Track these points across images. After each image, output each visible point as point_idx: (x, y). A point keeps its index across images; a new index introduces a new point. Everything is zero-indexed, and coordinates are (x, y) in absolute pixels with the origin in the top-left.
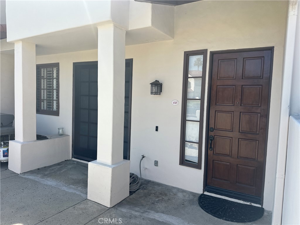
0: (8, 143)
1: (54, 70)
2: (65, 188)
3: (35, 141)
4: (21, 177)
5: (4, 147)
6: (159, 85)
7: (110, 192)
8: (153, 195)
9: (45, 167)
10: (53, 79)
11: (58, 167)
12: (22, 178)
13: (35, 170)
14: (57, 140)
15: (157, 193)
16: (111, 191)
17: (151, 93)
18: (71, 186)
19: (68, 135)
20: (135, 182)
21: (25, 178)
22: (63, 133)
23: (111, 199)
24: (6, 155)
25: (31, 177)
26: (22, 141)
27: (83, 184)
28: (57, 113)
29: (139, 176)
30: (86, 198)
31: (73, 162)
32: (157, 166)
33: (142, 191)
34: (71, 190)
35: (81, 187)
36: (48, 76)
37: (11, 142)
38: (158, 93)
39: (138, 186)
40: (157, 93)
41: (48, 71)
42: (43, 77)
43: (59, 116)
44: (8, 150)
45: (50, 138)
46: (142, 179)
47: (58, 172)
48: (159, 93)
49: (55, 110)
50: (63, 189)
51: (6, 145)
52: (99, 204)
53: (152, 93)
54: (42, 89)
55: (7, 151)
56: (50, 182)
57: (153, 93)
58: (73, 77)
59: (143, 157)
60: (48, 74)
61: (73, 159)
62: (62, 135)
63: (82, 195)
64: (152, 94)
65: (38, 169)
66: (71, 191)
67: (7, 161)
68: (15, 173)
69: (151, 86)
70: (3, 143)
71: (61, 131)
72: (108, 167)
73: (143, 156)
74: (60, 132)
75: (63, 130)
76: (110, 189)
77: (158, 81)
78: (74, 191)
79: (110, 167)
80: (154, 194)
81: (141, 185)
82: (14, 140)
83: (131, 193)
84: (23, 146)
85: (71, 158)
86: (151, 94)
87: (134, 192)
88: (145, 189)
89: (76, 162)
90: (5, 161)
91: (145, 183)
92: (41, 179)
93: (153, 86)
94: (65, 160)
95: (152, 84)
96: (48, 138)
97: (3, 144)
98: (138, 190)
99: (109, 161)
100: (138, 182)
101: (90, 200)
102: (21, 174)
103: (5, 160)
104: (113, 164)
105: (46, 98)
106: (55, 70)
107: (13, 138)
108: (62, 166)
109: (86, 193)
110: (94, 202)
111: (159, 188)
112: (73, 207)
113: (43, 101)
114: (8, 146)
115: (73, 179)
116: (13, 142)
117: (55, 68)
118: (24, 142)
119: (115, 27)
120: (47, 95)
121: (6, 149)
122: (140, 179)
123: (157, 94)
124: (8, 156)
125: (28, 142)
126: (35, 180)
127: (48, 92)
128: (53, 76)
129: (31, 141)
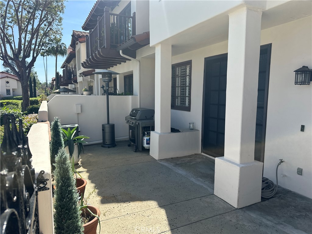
0: (150, 133)
1: (187, 68)
2: (193, 179)
3: (169, 133)
5: (147, 136)
6: (308, 72)
7: (237, 192)
8: (293, 207)
9: (177, 157)
11: (189, 159)
12: (159, 163)
13: (169, 159)
14: (187, 134)
15: (299, 207)
16: (239, 192)
17: (295, 82)
18: (199, 178)
19: (198, 130)
20: (270, 189)
21: (162, 165)
22: (194, 128)
23: (238, 200)
24: (149, 143)
25: (166, 164)
26: (159, 132)
27: (211, 179)
28: (188, 109)
29: (275, 183)
30: (213, 193)
31: (202, 156)
32: (301, 175)
33: (277, 200)
35: (208, 182)
36: (182, 74)
37: (152, 132)
38: (305, 82)
39: (272, 194)
40: (304, 82)
41: (183, 70)
42: (178, 75)
43: (190, 111)
44: (150, 139)
45: (182, 132)
46: (279, 187)
47: (188, 164)
48: (308, 82)
49: (187, 106)
50: (191, 180)
51: (149, 135)
52: (225, 201)
53: (296, 83)
54: (177, 87)
56: (181, 172)
57: (298, 83)
58: (204, 72)
59: (282, 161)
60: (182, 72)
61: (203, 154)
62: (192, 129)
63: (209, 189)
64: (297, 84)
65: (172, 158)
66: (198, 183)
68: (154, 159)
69: (296, 74)
70: (146, 133)
71: (191, 125)
73: (281, 160)
74: (191, 126)
75: (193, 125)
76: (237, 188)
77: (307, 67)
78: (202, 184)
79: (237, 166)
80: (294, 207)
81: (277, 193)
82: (154, 131)
83: (263, 199)
84: (160, 136)
85: (200, 153)
86: (295, 84)
87: (268, 199)
88: (282, 199)
89: (205, 157)
90: (147, 148)
91: (282, 192)
92: (174, 167)
93: (298, 74)
94: (195, 154)
95: (297, 72)
96: (180, 132)
98: (272, 197)
99: (237, 159)
100: (274, 189)
101: (217, 196)
102: (158, 160)
103: (148, 147)
104: (241, 164)
105: (179, 95)
107: (153, 130)
108: (191, 158)
109: (213, 189)
110: (220, 198)
111: (302, 202)
112: (200, 198)
113: (177, 98)
115: (201, 173)
117: (188, 66)
118: (161, 133)
120: (181, 92)
121: (148, 138)
122: (276, 186)
123: (304, 84)
125: (164, 133)
126: (169, 167)
127: (182, 89)
128: (186, 74)
129: (167, 133)
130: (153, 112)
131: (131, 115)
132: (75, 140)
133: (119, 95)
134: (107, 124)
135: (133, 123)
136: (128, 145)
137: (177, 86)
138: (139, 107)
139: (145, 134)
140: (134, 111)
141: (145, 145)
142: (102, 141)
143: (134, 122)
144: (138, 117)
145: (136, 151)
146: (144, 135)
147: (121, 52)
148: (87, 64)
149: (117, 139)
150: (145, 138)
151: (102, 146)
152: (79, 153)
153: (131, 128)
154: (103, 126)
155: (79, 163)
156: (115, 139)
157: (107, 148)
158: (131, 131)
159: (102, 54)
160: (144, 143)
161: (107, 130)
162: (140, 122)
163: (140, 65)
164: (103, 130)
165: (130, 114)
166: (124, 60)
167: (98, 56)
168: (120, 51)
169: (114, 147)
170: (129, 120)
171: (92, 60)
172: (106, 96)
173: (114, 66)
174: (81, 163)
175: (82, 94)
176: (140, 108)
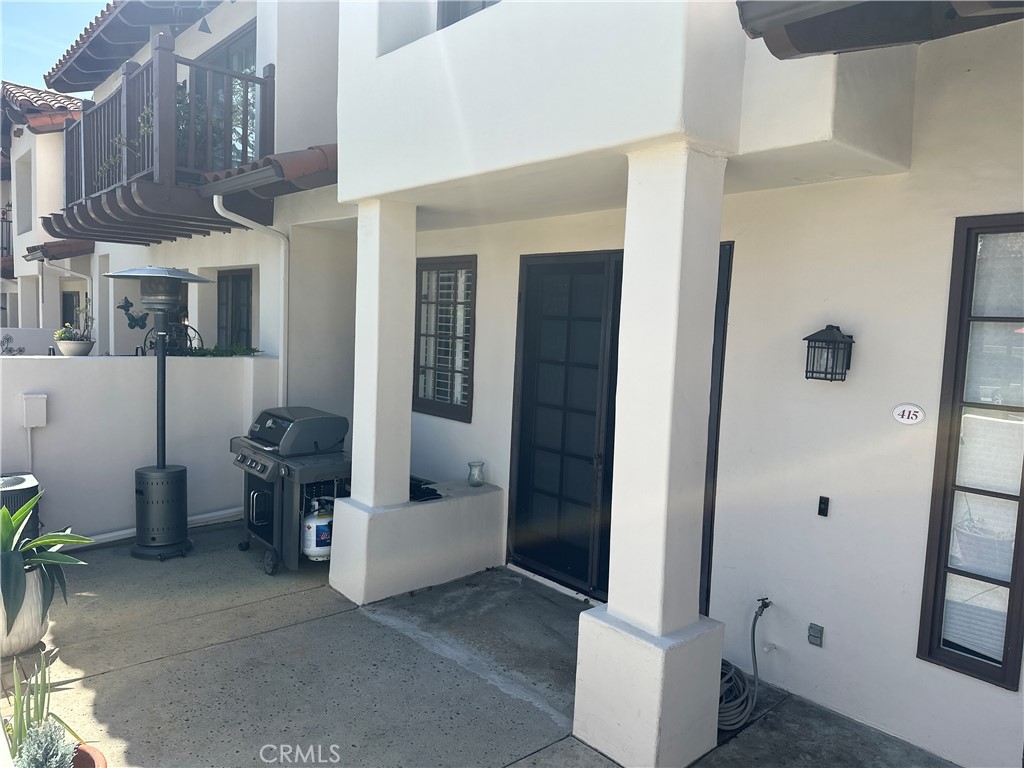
0: (332, 503)
1: (459, 275)
2: (496, 678)
3: (405, 505)
4: (364, 616)
5: (320, 516)
6: (842, 346)
7: (655, 731)
8: (809, 757)
9: (430, 588)
10: (456, 304)
11: (469, 591)
12: (369, 621)
14: (465, 501)
15: (824, 753)
16: (660, 730)
17: (807, 372)
18: (514, 673)
19: (497, 489)
20: (736, 698)
21: (379, 626)
22: (483, 478)
23: (658, 757)
24: (325, 540)
25: (392, 621)
26: (370, 504)
27: (552, 672)
28: (464, 413)
29: (749, 671)
30: (569, 732)
31: (512, 576)
32: (820, 645)
33: (761, 734)
34: (516, 688)
35: (546, 684)
36: (442, 295)
37: (339, 504)
38: (836, 374)
39: (744, 714)
40: (832, 374)
41: (443, 279)
42: (426, 297)
43: (470, 422)
44: (330, 525)
45: (447, 496)
46: (761, 683)
47: (471, 613)
48: (842, 374)
49: (459, 403)
50: (490, 682)
51: (327, 509)
52: (613, 761)
53: (811, 374)
54: (423, 335)
55: (327, 529)
56: (450, 648)
57: (815, 375)
58: (519, 301)
59: (765, 604)
60: (442, 288)
61: (511, 566)
62: (478, 485)
63: (556, 716)
64: (812, 378)
65: (412, 593)
66: (516, 693)
67: (325, 559)
68: (348, 601)
69: (809, 347)
70: (316, 504)
71: (476, 472)
72: (652, 646)
73: (763, 600)
74: (474, 476)
75: (481, 471)
76: (655, 720)
77: (838, 328)
78: (527, 697)
79: (656, 644)
80: (810, 754)
81: (756, 709)
82: (349, 495)
83: (725, 736)
84: (374, 522)
85: (504, 564)
86: (807, 378)
87: (734, 734)
88: (773, 728)
89: (519, 580)
90: (320, 559)
91: (769, 700)
92: (424, 633)
93: (815, 347)
94: (488, 569)
95: (813, 340)
96: (439, 497)
97: (317, 507)
98: (746, 725)
99: (652, 621)
100: (747, 697)
101: (583, 742)
102: (364, 605)
103: (320, 556)
104: (666, 633)
105: (431, 363)
106: (463, 277)
107: (345, 493)
108: (478, 589)
109: (569, 711)
110: (596, 750)
111: (827, 732)
112: (531, 759)
113: (424, 373)
114: (331, 513)
115: (519, 647)
116: (345, 504)
117: (464, 271)
118: (376, 506)
119: (693, 151)
120: (438, 352)
121: (324, 522)
122: (752, 682)
123: (831, 379)
124: (330, 544)
125: (386, 507)
126: (406, 633)
127: (440, 344)
128: (456, 296)
129: (397, 506)
131: (254, 436)
132: (28, 554)
133: (201, 352)
134: (158, 467)
135: (264, 468)
136: (240, 545)
138: (280, 405)
139: (312, 506)
140: (269, 423)
141: (313, 550)
142: (135, 530)
143: (270, 465)
144: (285, 444)
145: (278, 568)
146: (308, 511)
147: (217, 201)
148: (70, 226)
149: (194, 519)
150: (313, 524)
151: (135, 555)
152: (47, 602)
153: (252, 482)
154: (141, 478)
155: (46, 639)
156: (189, 519)
157: (157, 563)
158: (254, 495)
159: (138, 201)
160: (307, 543)
161: (157, 491)
162: (296, 467)
163: (289, 251)
164: (140, 492)
165: (252, 432)
166: (226, 226)
167: (122, 206)
168: (215, 198)
169: (183, 556)
170: (247, 452)
171: (93, 216)
173: (178, 239)
174: (54, 641)
175: (52, 352)
176: (287, 408)
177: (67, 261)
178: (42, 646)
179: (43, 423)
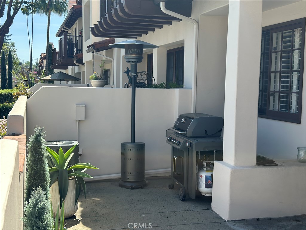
0: (213, 164)
1: (295, 33)
3: (252, 167)
4: (228, 226)
5: (207, 171)
9: (270, 219)
10: (292, 51)
11: (294, 223)
12: (230, 229)
13: (252, 220)
24: (210, 184)
26: (232, 164)
28: (296, 118)
36: (285, 47)
37: (216, 164)
41: (285, 37)
42: (276, 49)
43: (300, 123)
44: (212, 176)
45: (281, 165)
49: (294, 112)
51: (210, 167)
54: (273, 72)
55: (211, 179)
60: (285, 42)
62: (304, 161)
65: (258, 219)
67: (210, 195)
68: (221, 218)
70: (205, 164)
71: (302, 153)
74: (301, 155)
75: (305, 153)
82: (222, 160)
84: (234, 173)
90: (207, 195)
96: (276, 165)
97: (205, 165)
102: (229, 221)
103: (207, 193)
105: (277, 89)
106: (298, 34)
107: (220, 158)
108: (300, 223)
113: (273, 95)
114: (212, 169)
116: (219, 163)
117: (298, 29)
118: (236, 165)
120: (281, 82)
121: (209, 174)
124: (212, 187)
127: (283, 77)
128: (293, 46)
129: (248, 167)
130: (220, 122)
131: (177, 127)
132: (70, 171)
133: (156, 87)
134: (131, 142)
135: (179, 143)
136: (169, 186)
137: (273, 69)
138: (192, 112)
139: (203, 165)
140: (183, 120)
141: (203, 189)
142: (121, 174)
143: (182, 141)
144: (189, 131)
145: (185, 199)
146: (200, 168)
147: (162, 5)
148: (101, 30)
149: (149, 171)
150: (204, 175)
151: (121, 186)
152: (78, 195)
153: (175, 151)
154: (124, 146)
155: (78, 215)
156: (145, 172)
157: (130, 190)
158: (175, 158)
159: (126, 10)
160: (200, 185)
161: (131, 154)
162: (194, 141)
163: (198, 29)
164: (123, 154)
165: (175, 126)
166: (169, 20)
167: (120, 14)
168: (161, 3)
169: (142, 188)
170: (172, 136)
171: (110, 22)
172: (130, 90)
173: (149, 32)
174: (81, 216)
175: (88, 86)
176: (196, 114)
177: (104, 51)
178: (75, 217)
179: (84, 119)
